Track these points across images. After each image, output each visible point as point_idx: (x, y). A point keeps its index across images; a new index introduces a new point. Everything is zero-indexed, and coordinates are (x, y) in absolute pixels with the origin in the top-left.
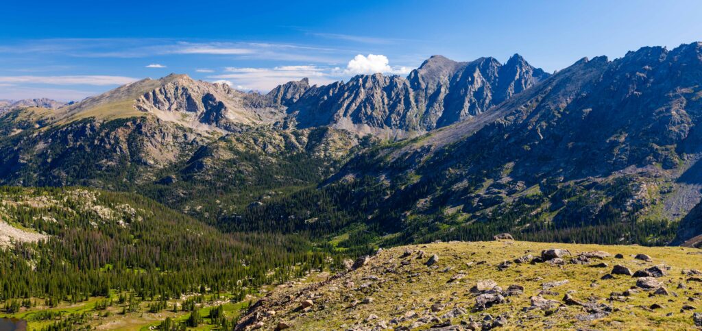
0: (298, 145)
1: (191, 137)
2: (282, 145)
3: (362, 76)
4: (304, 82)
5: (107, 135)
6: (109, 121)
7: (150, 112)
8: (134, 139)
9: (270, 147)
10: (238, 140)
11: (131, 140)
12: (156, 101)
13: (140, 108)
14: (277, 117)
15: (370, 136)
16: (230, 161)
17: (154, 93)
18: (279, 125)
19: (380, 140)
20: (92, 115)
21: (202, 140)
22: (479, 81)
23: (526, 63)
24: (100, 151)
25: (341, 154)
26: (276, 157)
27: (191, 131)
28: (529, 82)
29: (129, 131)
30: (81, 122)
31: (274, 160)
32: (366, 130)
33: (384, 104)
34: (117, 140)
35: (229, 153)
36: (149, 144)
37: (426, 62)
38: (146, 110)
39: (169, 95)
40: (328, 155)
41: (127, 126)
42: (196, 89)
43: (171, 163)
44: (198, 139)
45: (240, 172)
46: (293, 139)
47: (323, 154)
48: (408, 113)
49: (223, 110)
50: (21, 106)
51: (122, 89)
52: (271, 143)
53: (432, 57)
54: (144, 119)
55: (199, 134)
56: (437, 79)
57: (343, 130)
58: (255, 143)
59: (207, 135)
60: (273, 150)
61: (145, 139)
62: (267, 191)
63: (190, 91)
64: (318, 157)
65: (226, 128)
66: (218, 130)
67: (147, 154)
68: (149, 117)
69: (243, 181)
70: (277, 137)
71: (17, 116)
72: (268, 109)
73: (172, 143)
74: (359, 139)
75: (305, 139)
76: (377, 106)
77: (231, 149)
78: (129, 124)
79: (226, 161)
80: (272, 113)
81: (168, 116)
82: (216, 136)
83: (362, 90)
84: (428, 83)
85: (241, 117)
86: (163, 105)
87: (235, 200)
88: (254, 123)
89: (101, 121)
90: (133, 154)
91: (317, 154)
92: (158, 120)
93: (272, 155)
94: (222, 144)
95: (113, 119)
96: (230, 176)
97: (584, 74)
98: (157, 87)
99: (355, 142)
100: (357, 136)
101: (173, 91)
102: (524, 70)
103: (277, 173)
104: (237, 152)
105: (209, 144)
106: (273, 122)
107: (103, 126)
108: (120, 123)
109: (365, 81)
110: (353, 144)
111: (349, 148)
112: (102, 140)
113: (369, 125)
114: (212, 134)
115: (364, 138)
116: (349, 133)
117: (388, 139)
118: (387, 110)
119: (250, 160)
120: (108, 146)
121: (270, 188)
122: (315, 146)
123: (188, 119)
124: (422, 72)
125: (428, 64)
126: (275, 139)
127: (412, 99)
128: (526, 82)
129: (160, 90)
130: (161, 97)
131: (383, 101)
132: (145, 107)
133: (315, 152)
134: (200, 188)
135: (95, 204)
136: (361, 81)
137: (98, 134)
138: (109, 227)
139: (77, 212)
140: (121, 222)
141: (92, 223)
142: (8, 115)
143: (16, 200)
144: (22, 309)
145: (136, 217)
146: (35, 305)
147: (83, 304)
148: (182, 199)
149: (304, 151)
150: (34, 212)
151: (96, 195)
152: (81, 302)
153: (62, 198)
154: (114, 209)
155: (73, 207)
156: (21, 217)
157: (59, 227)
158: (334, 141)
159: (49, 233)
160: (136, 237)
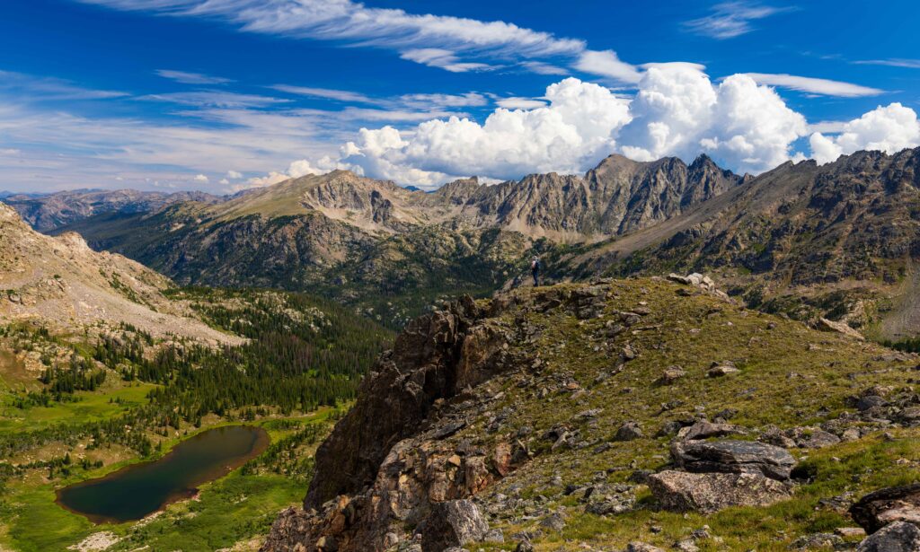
0: (470, 247)
1: (359, 237)
2: (453, 246)
3: (536, 175)
4: (473, 181)
5: (275, 231)
6: (275, 217)
7: (316, 209)
8: (302, 237)
9: (441, 248)
10: (407, 240)
11: (299, 237)
12: (321, 198)
13: (306, 205)
14: (445, 217)
15: (544, 239)
16: (401, 262)
17: (319, 189)
18: (448, 225)
19: (555, 244)
20: (258, 211)
21: (370, 240)
22: (662, 182)
23: (715, 164)
24: (268, 249)
25: (514, 257)
26: (447, 259)
27: (358, 230)
28: (717, 185)
29: (296, 229)
30: (246, 218)
31: (445, 263)
32: (540, 232)
33: (559, 205)
34: (285, 239)
35: (399, 254)
36: (317, 242)
37: (604, 161)
38: (312, 208)
39: (334, 192)
40: (500, 258)
41: (294, 224)
42: (362, 186)
43: (339, 263)
44: (366, 238)
45: (411, 273)
46: (464, 241)
47: (495, 257)
48: (585, 216)
49: (390, 208)
51: (285, 185)
52: (441, 244)
53: (610, 156)
54: (311, 217)
55: (365, 233)
56: (615, 180)
57: (516, 232)
58: (425, 244)
59: (373, 234)
60: (443, 251)
61: (313, 237)
62: (439, 295)
63: (356, 188)
64: (491, 260)
65: (393, 227)
66: (386, 230)
67: (315, 254)
68: (316, 215)
69: (414, 283)
70: (448, 238)
71: (177, 210)
72: (436, 208)
73: (339, 243)
74: (533, 242)
75: (476, 241)
76: (551, 207)
77: (401, 250)
78: (296, 221)
79: (397, 262)
80: (439, 212)
81: (334, 214)
82: (383, 235)
83: (536, 190)
84: (606, 184)
85: (407, 216)
86: (328, 202)
87: (407, 302)
88: (421, 223)
89: (267, 218)
90: (301, 253)
91: (489, 256)
92: (325, 218)
93: (442, 257)
94: (392, 244)
95: (278, 216)
96: (401, 278)
97: (790, 179)
98: (322, 183)
99: (528, 245)
100: (530, 239)
101: (338, 188)
102: (712, 172)
103: (449, 277)
104: (407, 253)
105: (377, 244)
106: (442, 222)
107: (269, 223)
108: (286, 220)
109: (539, 181)
110: (527, 248)
111: (522, 251)
112: (269, 237)
113: (543, 227)
114: (380, 233)
115: (538, 240)
116: (522, 236)
117: (564, 242)
118: (562, 211)
119: (422, 262)
120: (276, 244)
121: (441, 291)
122: (488, 247)
123: (353, 217)
124: (600, 172)
125: (607, 163)
126: (445, 240)
127: (589, 201)
128: (714, 185)
129: (325, 187)
130: (326, 194)
131: (558, 202)
132: (310, 204)
134: (371, 289)
135: (286, 307)
136: (535, 181)
137: (265, 231)
138: (302, 331)
139: (271, 315)
140: (312, 325)
141: (286, 327)
142: (168, 209)
143: (211, 301)
144: (257, 416)
145: (325, 321)
146: (268, 413)
147: (314, 414)
148: (353, 299)
149: (477, 253)
150: (230, 314)
151: (285, 297)
152: (312, 411)
153: (253, 300)
154: (303, 312)
155: (266, 310)
156: (220, 319)
157: (256, 330)
158: (506, 243)
159: (248, 336)
160: (329, 342)
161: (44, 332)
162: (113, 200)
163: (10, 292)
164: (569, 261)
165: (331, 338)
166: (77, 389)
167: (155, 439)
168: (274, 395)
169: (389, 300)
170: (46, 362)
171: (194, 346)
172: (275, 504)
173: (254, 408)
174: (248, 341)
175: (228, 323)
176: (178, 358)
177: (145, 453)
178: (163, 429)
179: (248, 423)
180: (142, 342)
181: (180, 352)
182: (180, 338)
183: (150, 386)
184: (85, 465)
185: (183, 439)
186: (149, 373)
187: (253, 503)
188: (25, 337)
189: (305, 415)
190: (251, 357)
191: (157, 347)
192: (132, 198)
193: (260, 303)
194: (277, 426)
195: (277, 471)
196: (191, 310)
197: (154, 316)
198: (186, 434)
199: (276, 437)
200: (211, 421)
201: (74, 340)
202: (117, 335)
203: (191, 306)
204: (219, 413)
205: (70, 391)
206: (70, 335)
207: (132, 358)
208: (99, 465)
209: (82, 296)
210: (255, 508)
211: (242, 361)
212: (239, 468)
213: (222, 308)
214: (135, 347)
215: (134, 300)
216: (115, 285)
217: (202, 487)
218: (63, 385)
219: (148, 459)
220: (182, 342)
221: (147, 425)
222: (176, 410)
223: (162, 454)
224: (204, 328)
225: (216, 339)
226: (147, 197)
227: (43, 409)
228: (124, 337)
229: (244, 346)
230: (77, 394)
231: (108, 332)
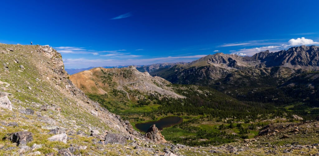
0: (266, 73)
1: (225, 71)
2: (260, 73)
4: (267, 52)
5: (199, 71)
9: (254, 74)
10: (242, 72)
11: (206, 72)
12: (213, 61)
13: (208, 63)
14: (256, 64)
15: (301, 69)
16: (239, 78)
17: (212, 58)
18: (258, 66)
19: (307, 71)
21: (229, 72)
24: (198, 75)
25: (287, 76)
26: (257, 77)
27: (225, 69)
29: (205, 70)
30: (192, 68)
31: (257, 78)
32: (299, 67)
33: (307, 57)
34: (202, 72)
35: (239, 76)
36: (212, 73)
38: (210, 64)
39: (217, 59)
40: (280, 76)
41: (205, 68)
42: (225, 57)
43: (219, 79)
44: (227, 72)
45: (244, 82)
46: (264, 71)
47: (278, 76)
49: (235, 62)
50: (177, 64)
54: (209, 66)
55: (227, 70)
57: (287, 67)
58: (248, 72)
59: (230, 70)
61: (210, 72)
62: (255, 88)
64: (276, 78)
65: (237, 68)
66: (234, 69)
68: (211, 66)
69: (245, 85)
70: (257, 70)
72: (253, 61)
73: (219, 73)
75: (269, 71)
77: (239, 74)
80: (254, 62)
81: (217, 65)
83: (295, 52)
85: (242, 64)
86: (215, 62)
88: (247, 66)
89: (197, 67)
90: (207, 76)
91: (275, 76)
92: (214, 66)
93: (256, 76)
94: (236, 73)
95: (200, 66)
96: (240, 83)
101: (218, 58)
104: (242, 76)
105: (231, 73)
106: (255, 65)
107: (198, 69)
108: (203, 67)
109: (296, 49)
110: (292, 73)
111: (290, 74)
112: (198, 72)
113: (300, 65)
114: (232, 70)
115: (298, 70)
116: (290, 69)
117: (311, 70)
118: (309, 59)
119: (247, 78)
120: (200, 74)
122: (274, 73)
123: (223, 66)
126: (256, 71)
129: (214, 58)
130: (214, 60)
133: (274, 75)
134: (229, 86)
135: (198, 89)
136: (294, 49)
137: (197, 70)
138: (202, 96)
139: (193, 91)
140: (205, 95)
141: (197, 95)
142: (174, 66)
143: (178, 87)
144: (181, 115)
145: (210, 94)
146: (184, 114)
147: (197, 116)
148: (224, 89)
149: (269, 75)
150: (182, 91)
151: (198, 87)
152: (196, 115)
153: (189, 87)
154: (203, 91)
155: (192, 90)
156: (179, 92)
157: (189, 95)
158: (283, 71)
159: (186, 96)
160: (210, 100)
161: (139, 92)
162: (163, 65)
163: (134, 84)
164: (311, 77)
165: (210, 98)
166: (144, 104)
167: (156, 116)
168: (187, 111)
169: (236, 90)
170: (139, 98)
171: (171, 97)
172: (179, 135)
173: (180, 113)
174: (185, 97)
175: (181, 92)
176: (167, 100)
177: (153, 119)
178: (158, 115)
179: (178, 116)
180: (159, 95)
181: (167, 98)
182: (167, 95)
183: (159, 106)
184: (141, 120)
185: (163, 117)
186: (160, 102)
187: (174, 134)
188: (136, 93)
189: (194, 116)
190: (185, 101)
191: (162, 97)
192: (167, 65)
193: (190, 88)
194: (185, 118)
195: (182, 128)
196: (172, 89)
197: (162, 90)
198: (163, 116)
199: (185, 120)
200: (170, 115)
201: (145, 94)
202: (153, 94)
203: (172, 88)
204: (172, 113)
205: (143, 105)
206: (144, 93)
207: (156, 99)
208: (144, 120)
209: (147, 85)
210: (174, 135)
211: (183, 102)
212: (173, 126)
213: (180, 89)
214: (157, 97)
215: (158, 86)
216: (155, 83)
217: (164, 128)
218: (142, 103)
219: (154, 121)
220: (168, 96)
221: (155, 113)
222: (162, 111)
223: (157, 120)
224: (174, 93)
225: (177, 96)
226: (170, 64)
227: (137, 108)
228: (155, 94)
229: (184, 99)
230: (144, 106)
231: (151, 93)
